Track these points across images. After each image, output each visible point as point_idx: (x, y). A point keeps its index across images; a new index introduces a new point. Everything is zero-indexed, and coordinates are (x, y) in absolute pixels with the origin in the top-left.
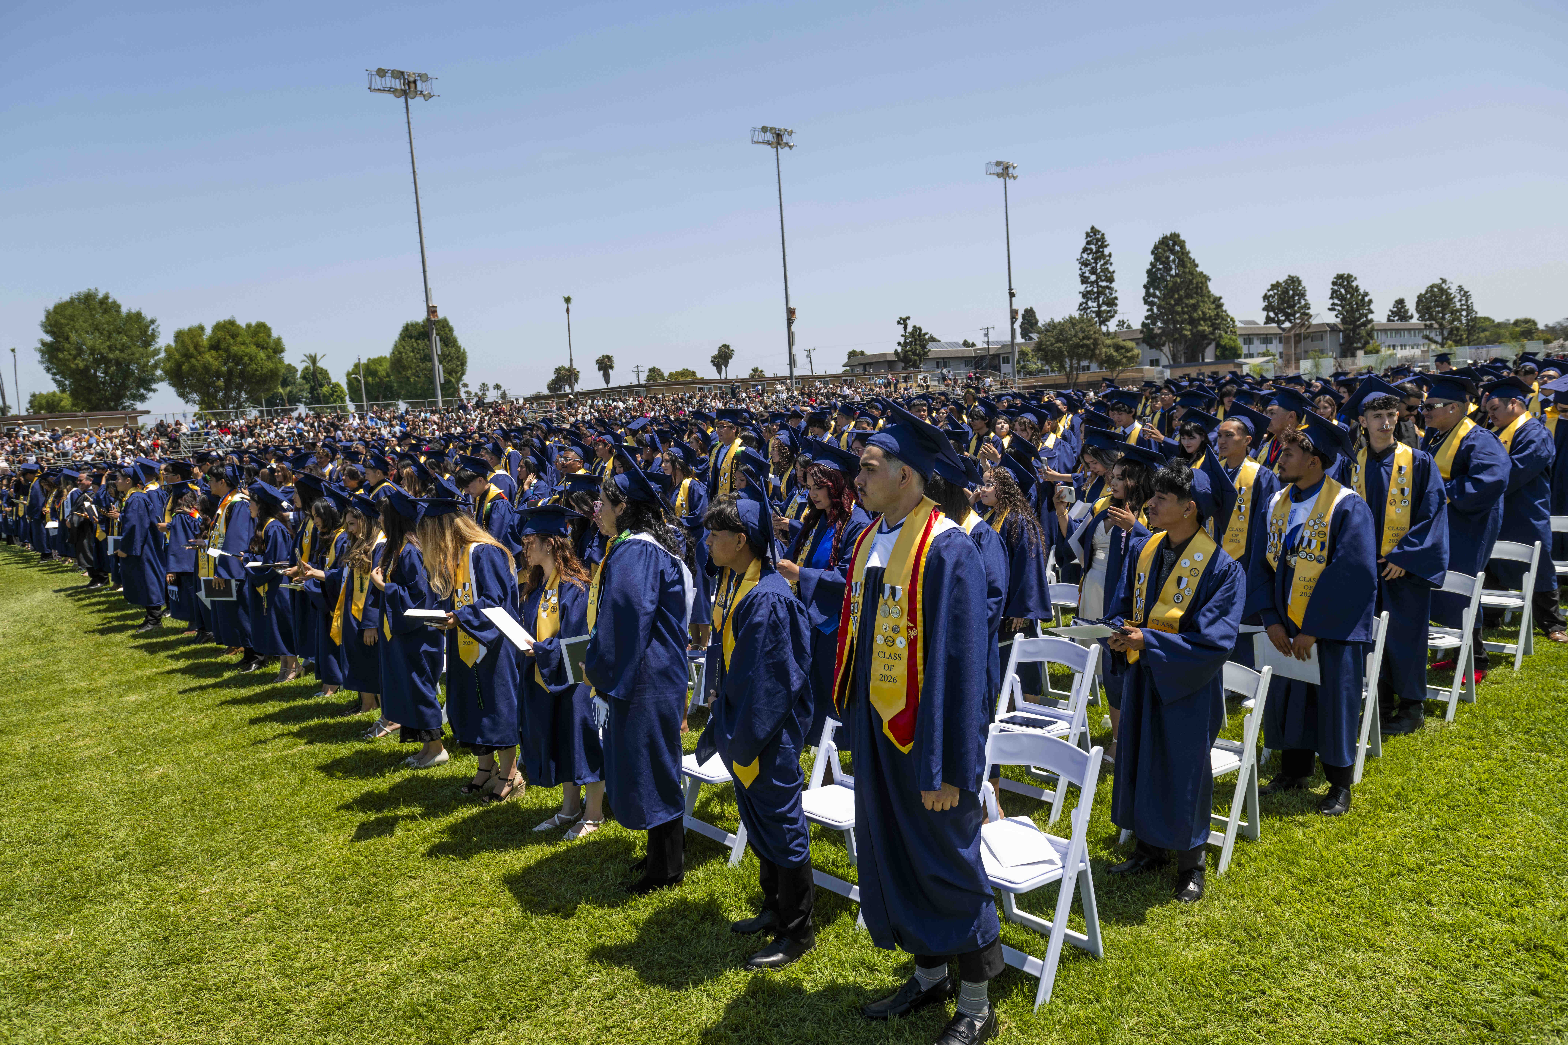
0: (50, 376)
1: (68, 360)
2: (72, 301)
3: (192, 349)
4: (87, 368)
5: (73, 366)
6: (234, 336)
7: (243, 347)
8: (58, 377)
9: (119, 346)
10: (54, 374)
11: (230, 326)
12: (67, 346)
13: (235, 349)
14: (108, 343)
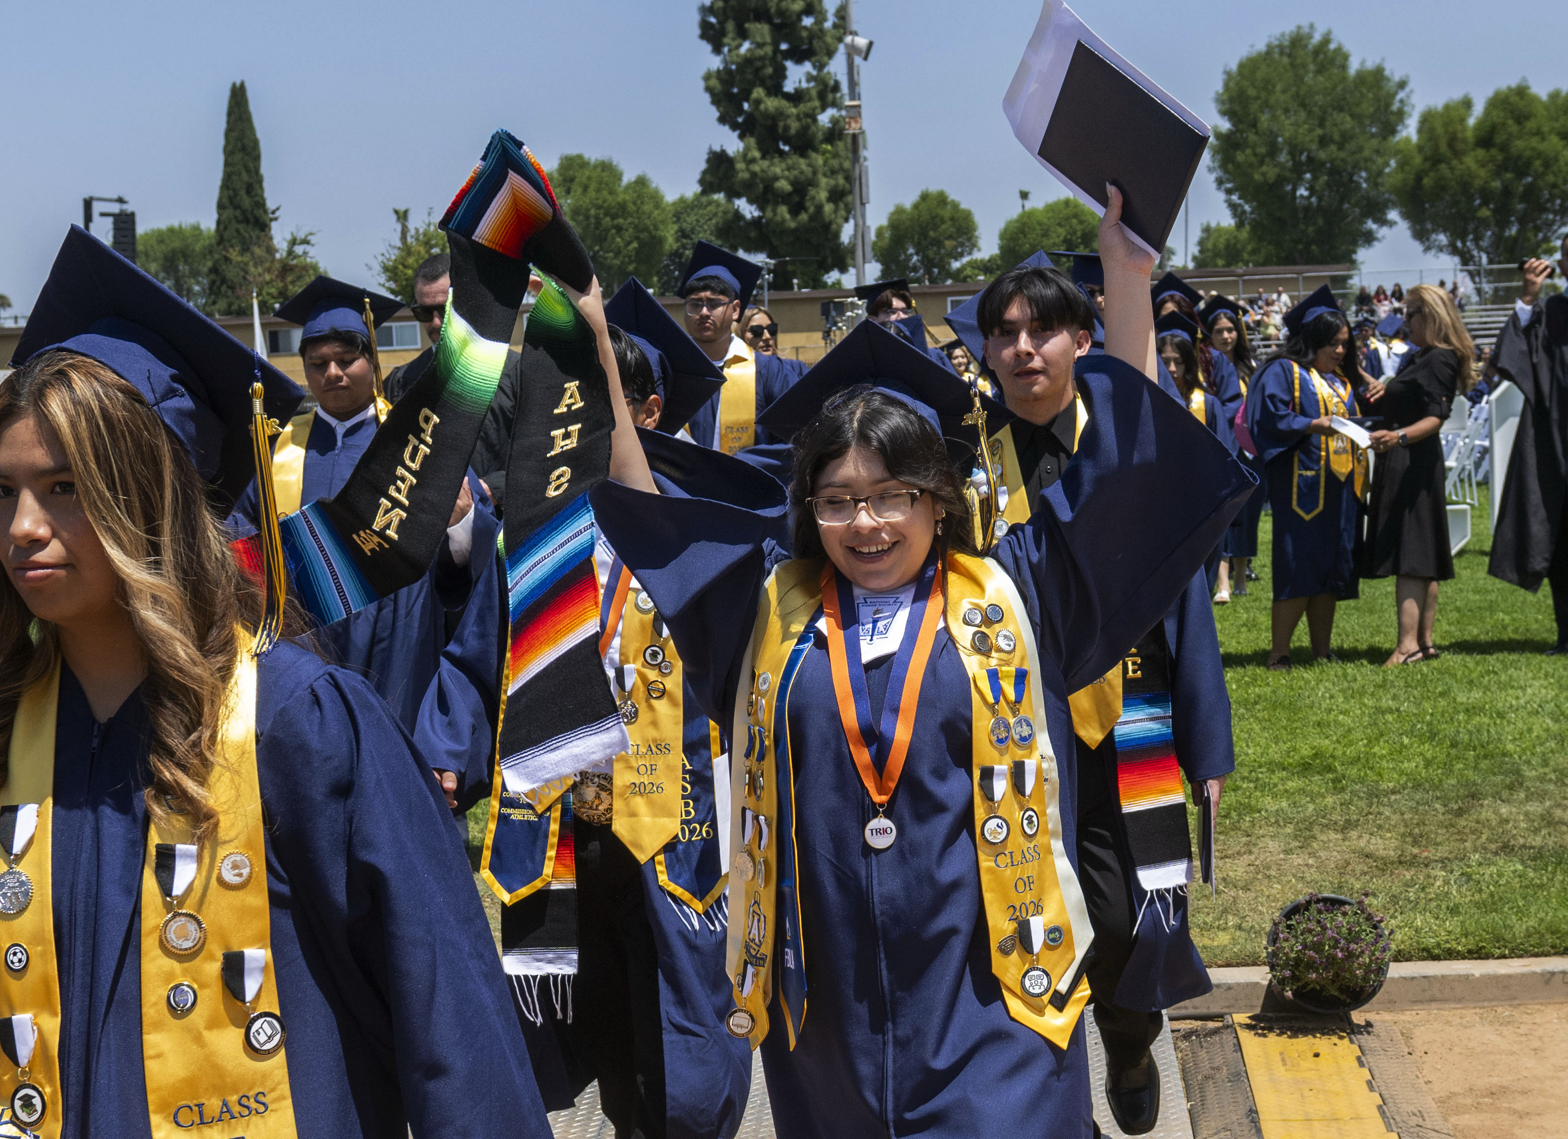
0: (1222, 196)
1: (1251, 165)
2: (1269, 52)
3: (1444, 148)
4: (1281, 180)
5: (1257, 177)
6: (1521, 118)
7: (1534, 142)
8: (1235, 198)
9: (1336, 137)
10: (1229, 192)
11: (1514, 99)
12: (1252, 137)
13: (1519, 145)
14: (1319, 132)
